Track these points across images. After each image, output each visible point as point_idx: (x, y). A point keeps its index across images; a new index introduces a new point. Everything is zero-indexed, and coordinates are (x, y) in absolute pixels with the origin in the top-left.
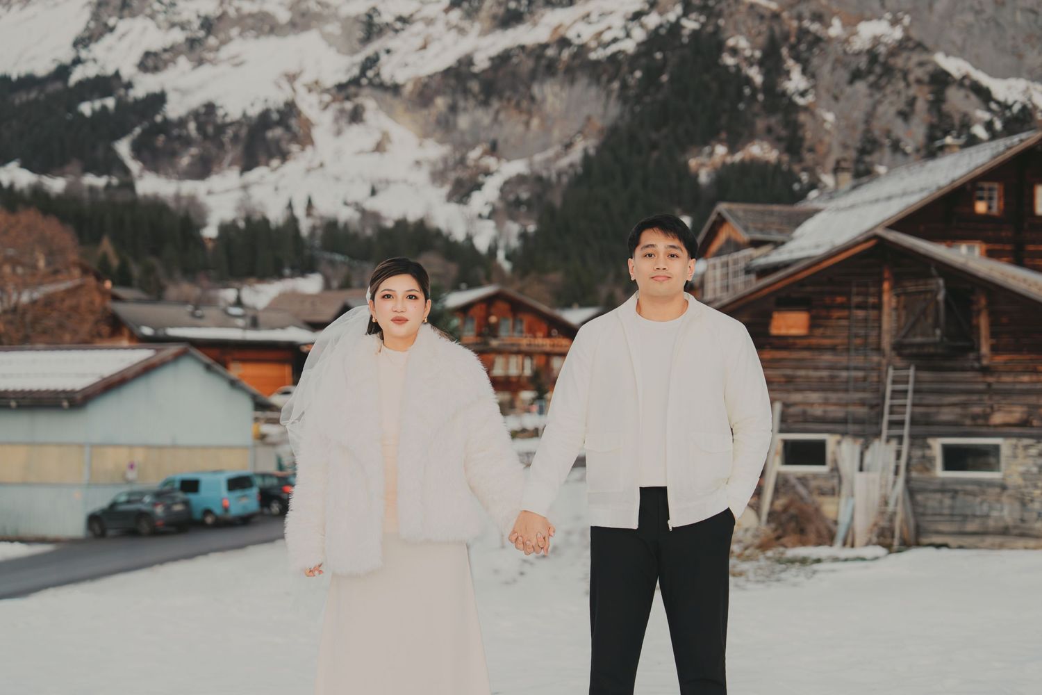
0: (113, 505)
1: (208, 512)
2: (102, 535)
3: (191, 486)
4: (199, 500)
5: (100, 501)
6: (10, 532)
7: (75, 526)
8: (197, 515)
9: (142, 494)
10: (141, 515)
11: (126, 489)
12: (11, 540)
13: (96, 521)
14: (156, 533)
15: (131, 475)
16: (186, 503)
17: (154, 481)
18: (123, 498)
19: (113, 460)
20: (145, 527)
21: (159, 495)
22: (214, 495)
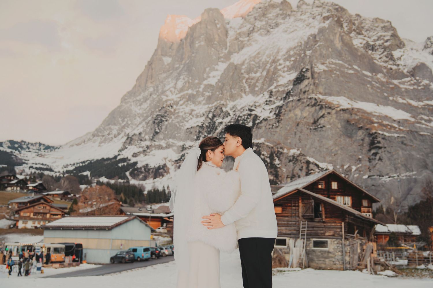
0: (117, 255)
1: (139, 257)
2: (114, 263)
3: (135, 250)
4: (137, 254)
5: (113, 254)
6: (92, 261)
7: (107, 261)
8: (136, 258)
9: (123, 252)
10: (123, 258)
11: (120, 251)
12: (92, 264)
13: (112, 259)
14: (126, 263)
15: (121, 247)
16: (134, 255)
17: (127, 249)
18: (119, 253)
19: (118, 243)
20: (123, 261)
21: (127, 252)
22: (140, 253)
